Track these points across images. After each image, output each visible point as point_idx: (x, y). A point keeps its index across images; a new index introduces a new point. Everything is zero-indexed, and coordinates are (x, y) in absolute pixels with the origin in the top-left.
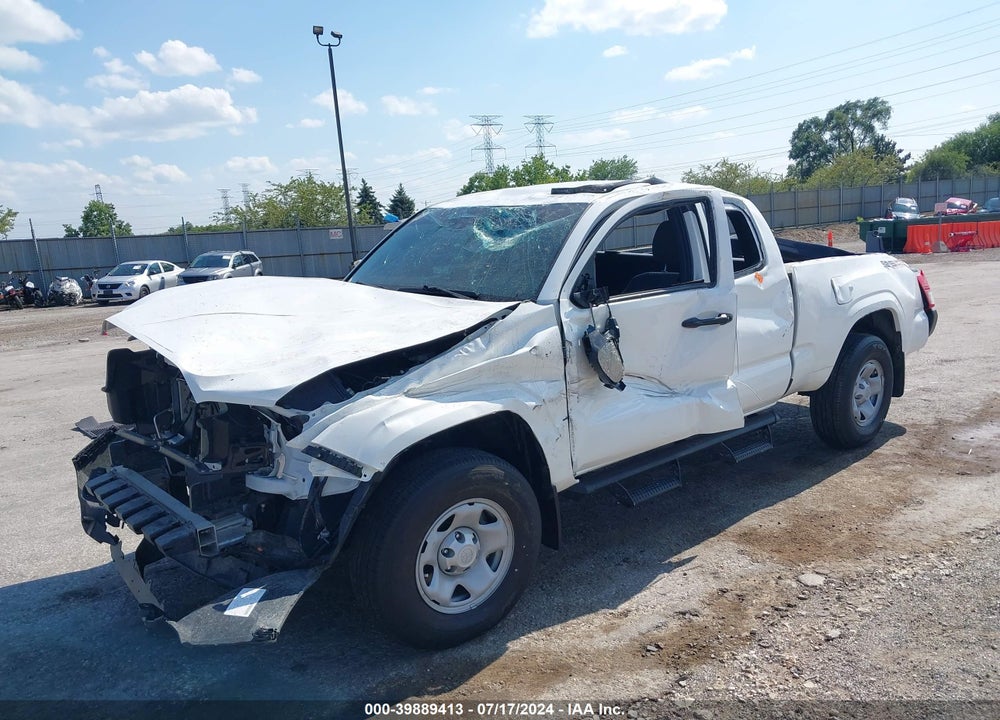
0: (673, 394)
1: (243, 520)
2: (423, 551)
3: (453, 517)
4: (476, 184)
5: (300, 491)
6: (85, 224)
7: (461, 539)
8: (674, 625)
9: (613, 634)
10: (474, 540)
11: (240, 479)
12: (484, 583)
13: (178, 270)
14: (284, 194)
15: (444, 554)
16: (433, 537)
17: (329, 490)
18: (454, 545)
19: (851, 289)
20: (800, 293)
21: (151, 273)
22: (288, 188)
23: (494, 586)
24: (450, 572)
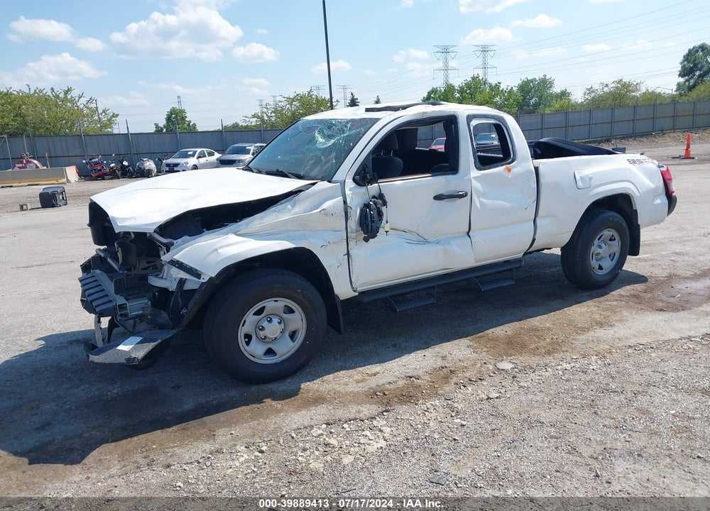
0: (426, 242)
1: (146, 301)
2: (243, 325)
3: (264, 308)
4: (432, 96)
5: (172, 287)
6: (167, 123)
7: (270, 321)
8: (401, 383)
9: (360, 384)
10: (280, 323)
11: (145, 278)
12: (286, 348)
13: (217, 155)
14: (291, 104)
15: (260, 329)
16: (250, 318)
17: (187, 287)
18: (265, 324)
19: (591, 178)
20: (542, 180)
21: (199, 157)
22: (293, 100)
23: (293, 351)
24: (264, 340)
